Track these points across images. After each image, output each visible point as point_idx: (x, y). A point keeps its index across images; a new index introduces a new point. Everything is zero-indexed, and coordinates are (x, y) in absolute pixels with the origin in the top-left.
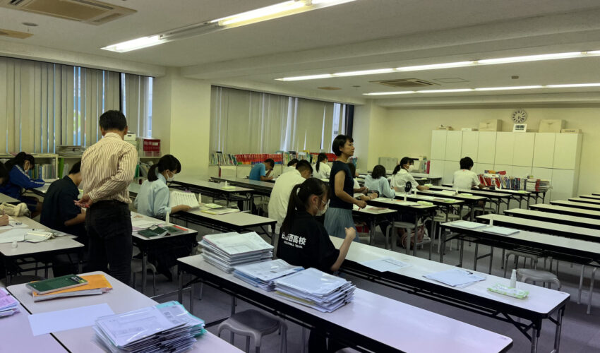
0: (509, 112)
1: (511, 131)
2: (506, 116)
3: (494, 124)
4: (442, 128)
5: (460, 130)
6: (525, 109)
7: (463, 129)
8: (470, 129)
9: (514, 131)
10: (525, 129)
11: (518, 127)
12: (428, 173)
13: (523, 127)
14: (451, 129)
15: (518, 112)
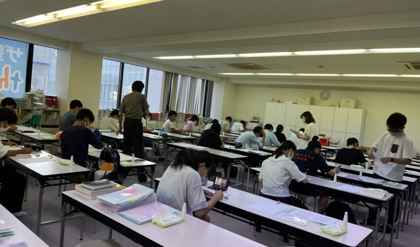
0: (319, 92)
2: (316, 94)
3: (308, 100)
4: (273, 100)
5: (285, 103)
6: (329, 91)
7: (286, 102)
8: (291, 103)
14: (279, 102)
15: (325, 92)
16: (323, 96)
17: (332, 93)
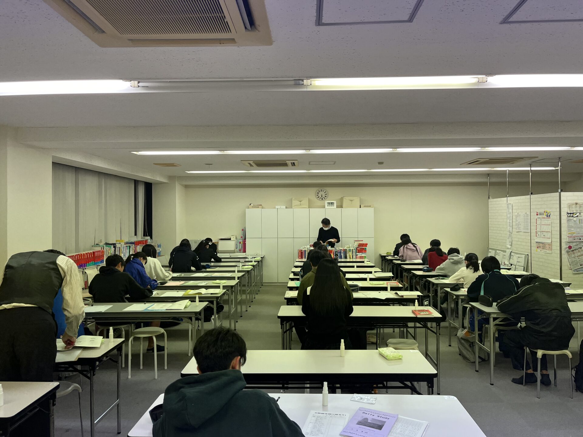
1: (324, 207)
2: (311, 193)
3: (306, 203)
5: (275, 208)
7: (277, 207)
8: (285, 207)
9: (326, 207)
10: (335, 205)
11: (329, 203)
12: (245, 251)
13: (332, 203)
14: (262, 207)
15: (322, 190)
16: (320, 195)
17: (331, 191)
